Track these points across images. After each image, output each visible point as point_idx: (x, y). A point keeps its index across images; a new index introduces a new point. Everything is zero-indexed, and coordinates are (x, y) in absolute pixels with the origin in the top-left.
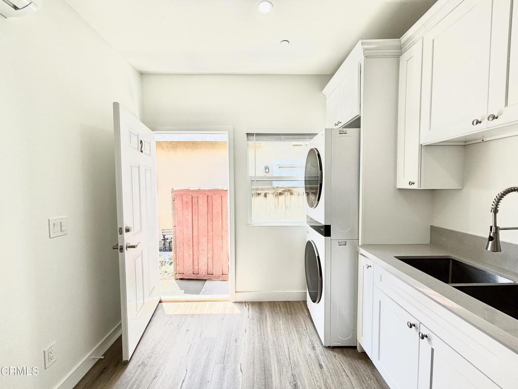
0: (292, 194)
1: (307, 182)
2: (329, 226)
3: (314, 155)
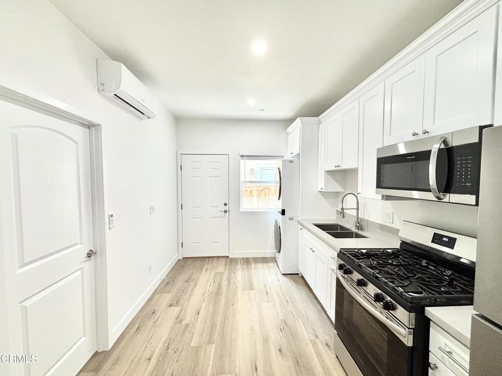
2: (284, 210)
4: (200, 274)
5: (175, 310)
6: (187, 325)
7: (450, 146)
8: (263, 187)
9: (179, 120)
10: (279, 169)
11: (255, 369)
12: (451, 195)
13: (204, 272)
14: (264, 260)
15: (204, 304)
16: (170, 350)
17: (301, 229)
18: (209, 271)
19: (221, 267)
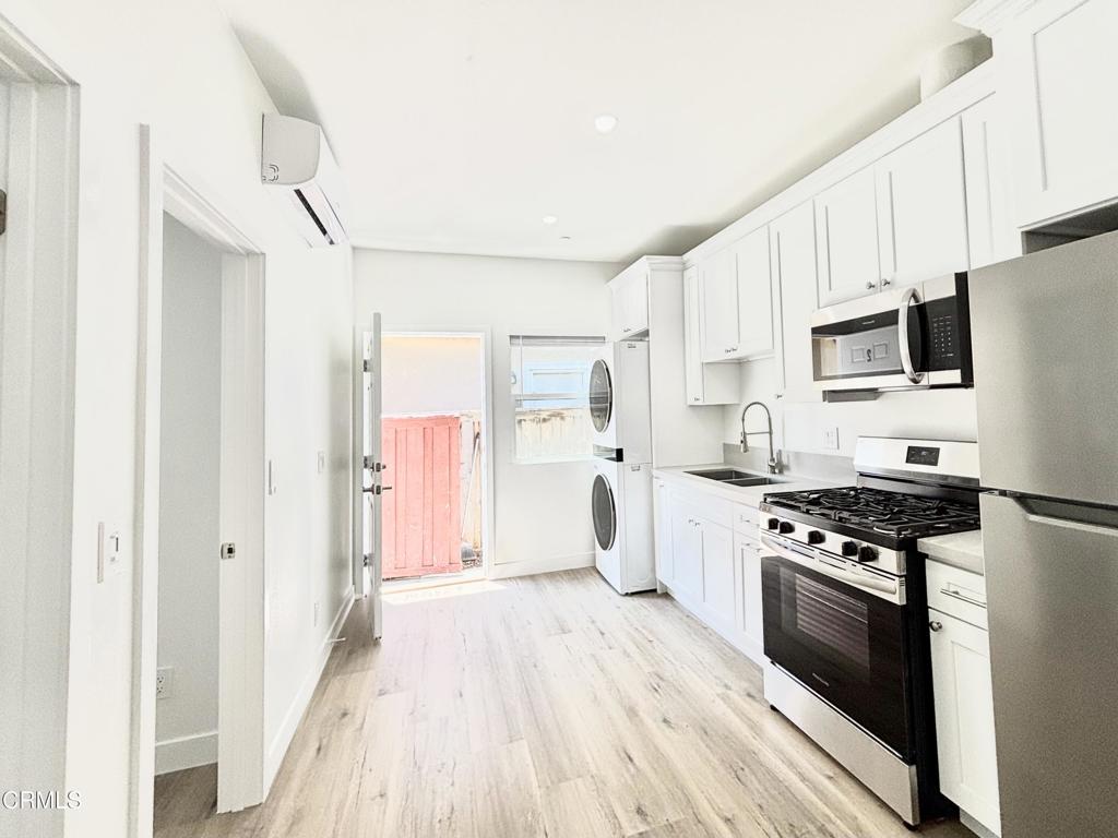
0: (562, 418)
1: (593, 400)
2: (621, 450)
3: (602, 370)
5: (400, 698)
6: (444, 720)
7: (922, 302)
8: (548, 413)
11: (627, 759)
12: (930, 373)
15: (468, 676)
16: (424, 771)
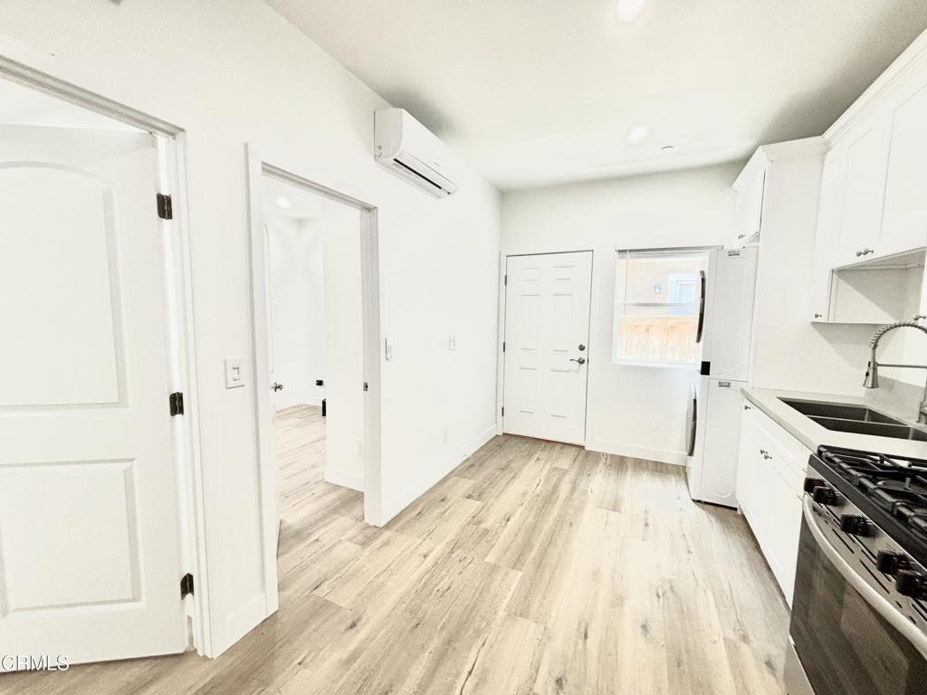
2: (708, 363)
4: (526, 464)
5: (474, 505)
6: (486, 531)
9: (505, 195)
10: (703, 273)
11: (583, 636)
13: (533, 461)
14: (659, 467)
15: (521, 509)
16: (454, 556)
17: (746, 408)
18: (541, 463)
19: (565, 461)
